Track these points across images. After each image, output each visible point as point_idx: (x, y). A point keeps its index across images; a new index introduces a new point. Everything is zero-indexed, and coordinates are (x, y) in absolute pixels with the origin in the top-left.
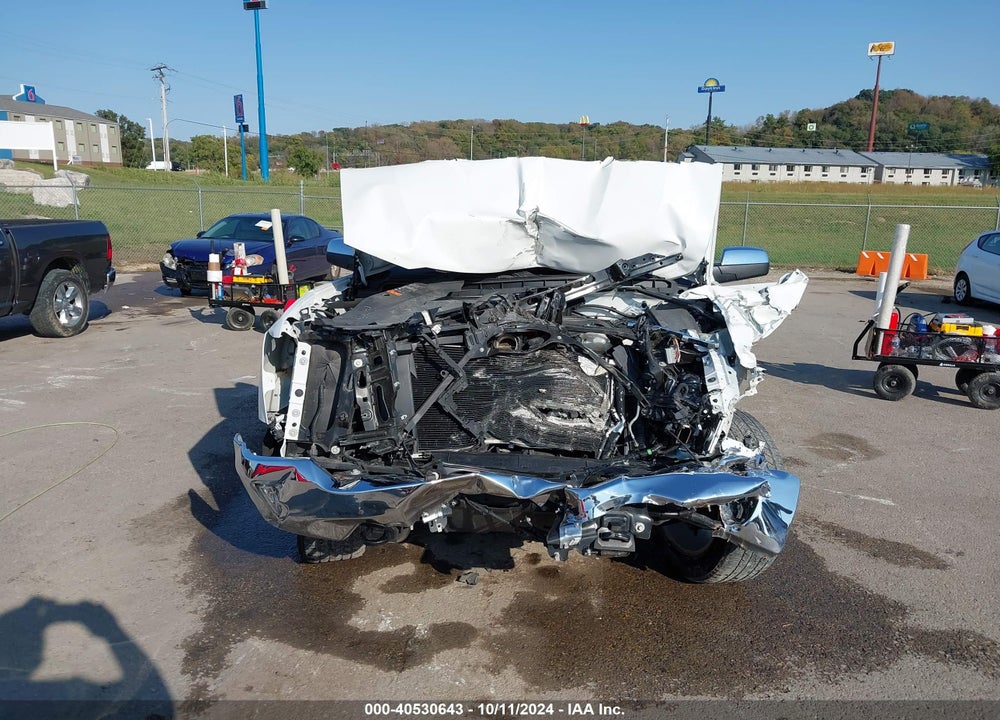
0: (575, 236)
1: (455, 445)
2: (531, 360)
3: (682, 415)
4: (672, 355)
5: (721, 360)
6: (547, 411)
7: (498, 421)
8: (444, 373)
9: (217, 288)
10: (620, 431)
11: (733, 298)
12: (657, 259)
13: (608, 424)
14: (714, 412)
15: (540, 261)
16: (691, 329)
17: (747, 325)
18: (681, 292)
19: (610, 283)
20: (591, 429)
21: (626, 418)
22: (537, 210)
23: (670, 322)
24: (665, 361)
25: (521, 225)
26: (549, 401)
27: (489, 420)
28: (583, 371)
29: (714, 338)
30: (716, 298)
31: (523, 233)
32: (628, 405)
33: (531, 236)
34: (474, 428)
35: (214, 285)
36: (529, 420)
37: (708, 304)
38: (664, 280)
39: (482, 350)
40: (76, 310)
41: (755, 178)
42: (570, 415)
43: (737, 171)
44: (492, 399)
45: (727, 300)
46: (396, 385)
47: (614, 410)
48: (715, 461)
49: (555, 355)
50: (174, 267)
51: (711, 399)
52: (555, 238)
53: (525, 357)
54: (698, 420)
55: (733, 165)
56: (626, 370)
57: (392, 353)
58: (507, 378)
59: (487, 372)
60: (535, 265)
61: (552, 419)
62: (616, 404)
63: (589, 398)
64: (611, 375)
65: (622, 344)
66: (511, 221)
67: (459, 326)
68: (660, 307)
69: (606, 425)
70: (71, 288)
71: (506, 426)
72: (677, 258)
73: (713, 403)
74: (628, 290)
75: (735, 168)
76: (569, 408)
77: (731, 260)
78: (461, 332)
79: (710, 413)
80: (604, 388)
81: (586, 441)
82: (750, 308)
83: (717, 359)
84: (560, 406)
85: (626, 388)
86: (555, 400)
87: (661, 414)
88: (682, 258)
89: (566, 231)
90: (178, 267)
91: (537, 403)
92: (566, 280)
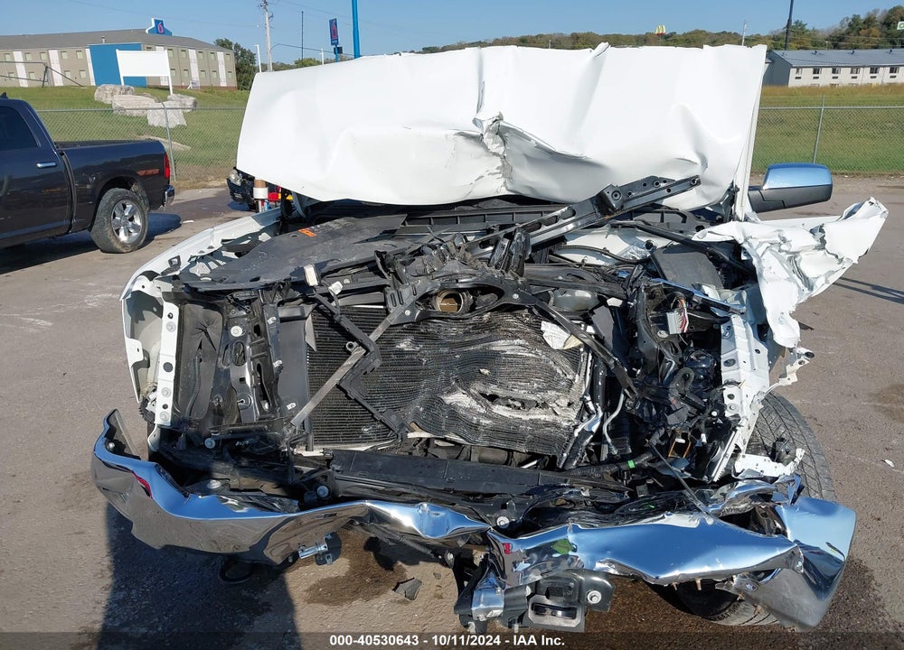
0: (552, 153)
1: (366, 439)
2: (476, 327)
3: (678, 419)
4: (677, 322)
5: (747, 332)
6: (493, 398)
7: (427, 409)
8: (351, 346)
9: (263, 205)
10: (594, 429)
11: (771, 240)
12: (662, 185)
13: (580, 418)
14: (728, 414)
15: (509, 186)
16: (708, 283)
17: (790, 279)
18: (699, 228)
19: (597, 218)
20: (555, 425)
21: (604, 411)
22: (500, 118)
23: (679, 272)
24: (666, 329)
25: (478, 139)
26: (493, 386)
27: (418, 406)
28: (546, 344)
29: (739, 297)
30: (746, 240)
31: (480, 150)
32: (608, 391)
33: (495, 154)
34: (393, 420)
35: (260, 202)
36: (466, 409)
37: (735, 247)
38: (676, 212)
39: (408, 313)
40: (135, 227)
41: (834, 81)
42: (525, 404)
43: (816, 75)
44: (417, 380)
45: (761, 244)
46: (276, 364)
47: (588, 398)
48: (724, 489)
49: (509, 319)
50: (238, 183)
51: (726, 394)
52: (526, 156)
53: (467, 322)
54: (703, 426)
55: (812, 70)
56: (609, 339)
57: (270, 321)
58: (441, 350)
59: (416, 342)
60: (504, 192)
61: (499, 410)
62: (592, 390)
63: (551, 380)
64: (587, 348)
65: (606, 305)
66: (461, 134)
67: (376, 281)
68: (668, 249)
69: (577, 417)
70: (129, 206)
71: (438, 415)
72: (693, 182)
73: (727, 401)
74: (624, 226)
75: (814, 73)
76: (521, 397)
77: (778, 182)
78: (381, 288)
79: (721, 415)
80: (576, 366)
81: (547, 441)
82: (796, 254)
83: (741, 329)
84: (509, 393)
85: (607, 366)
86: (500, 385)
87: (650, 412)
88: (699, 183)
89: (539, 147)
90: (243, 183)
91: (477, 387)
92: (541, 213)
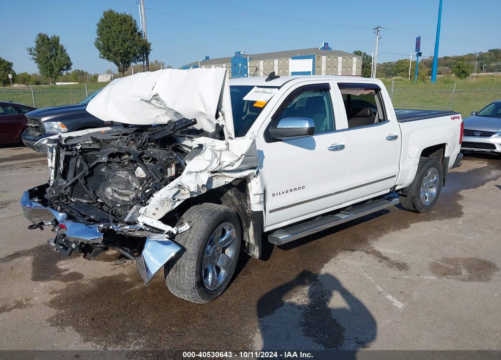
1: (86, 199)
4: (170, 172)
11: (212, 145)
12: (185, 121)
17: (210, 160)
22: (157, 95)
24: (168, 174)
25: (148, 102)
30: (205, 144)
31: (154, 106)
33: (160, 108)
39: (104, 159)
45: (209, 146)
58: (110, 173)
59: (106, 169)
63: (127, 186)
67: (94, 147)
80: (142, 184)
82: (220, 151)
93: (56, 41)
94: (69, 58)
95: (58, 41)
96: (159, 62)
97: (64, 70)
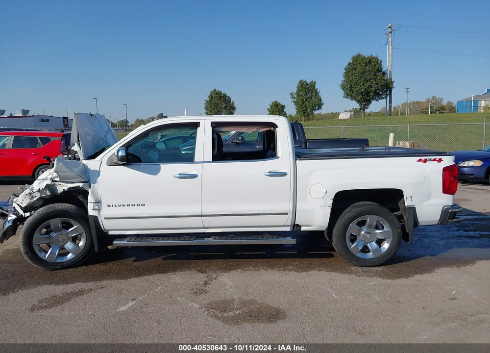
93: (313, 85)
94: (321, 100)
95: (314, 86)
96: (437, 98)
97: (316, 110)
